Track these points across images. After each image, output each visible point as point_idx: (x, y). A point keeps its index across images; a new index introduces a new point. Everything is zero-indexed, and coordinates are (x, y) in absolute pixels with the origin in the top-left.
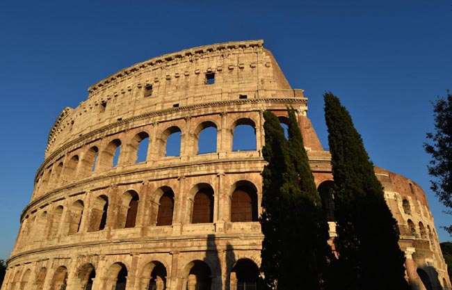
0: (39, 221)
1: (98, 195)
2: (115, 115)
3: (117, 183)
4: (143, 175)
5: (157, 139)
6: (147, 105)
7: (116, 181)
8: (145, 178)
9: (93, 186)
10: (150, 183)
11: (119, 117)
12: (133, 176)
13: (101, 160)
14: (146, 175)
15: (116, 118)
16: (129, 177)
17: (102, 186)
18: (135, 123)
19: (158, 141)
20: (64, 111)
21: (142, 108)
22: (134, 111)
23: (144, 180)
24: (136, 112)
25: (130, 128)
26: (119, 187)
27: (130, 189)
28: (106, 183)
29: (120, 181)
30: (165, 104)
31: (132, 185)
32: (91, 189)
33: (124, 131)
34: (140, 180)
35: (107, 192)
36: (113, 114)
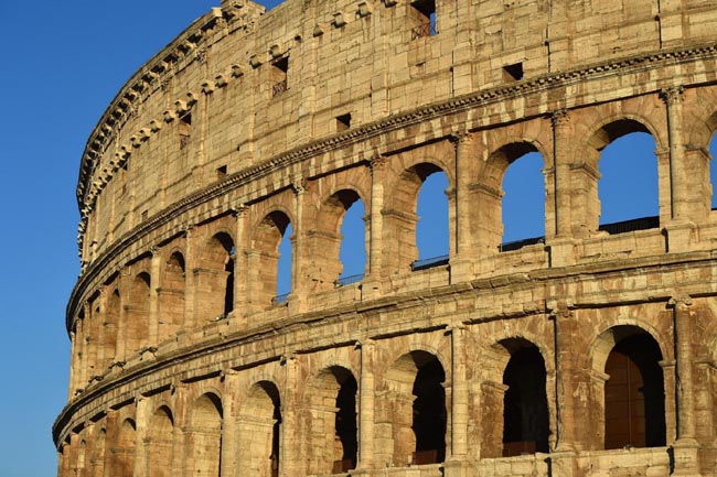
0: (242, 412)
1: (493, 339)
2: (487, 52)
3: (569, 302)
4: (668, 278)
5: (689, 148)
6: (619, 18)
7: (563, 293)
8: (677, 285)
9: (472, 308)
10: (695, 302)
11: (512, 60)
12: (628, 281)
13: (473, 216)
14: (677, 275)
15: (498, 63)
16: (613, 283)
17: (508, 311)
18: (589, 86)
19: (694, 156)
20: (217, 12)
21: (604, 30)
22: (570, 40)
23: (671, 292)
24: (577, 43)
25: (570, 103)
26: (577, 313)
27: (621, 322)
28: (524, 299)
29: (579, 294)
30: (694, 18)
31: (624, 310)
32: (467, 317)
33: (547, 115)
34: (660, 293)
35: (532, 328)
36: (480, 47)
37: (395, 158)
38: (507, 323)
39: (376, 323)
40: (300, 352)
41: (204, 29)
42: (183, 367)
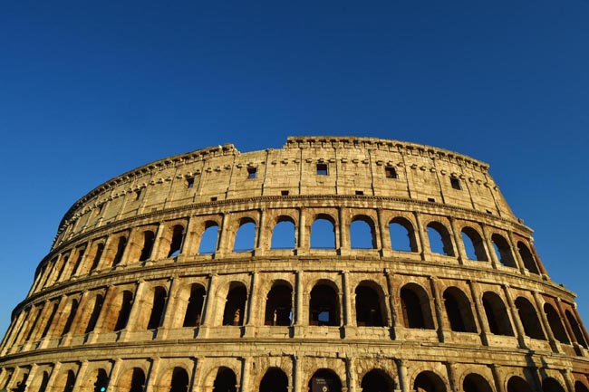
2: (349, 185)
3: (394, 271)
4: (429, 269)
7: (392, 267)
8: (433, 272)
9: (353, 266)
10: (439, 280)
11: (359, 190)
12: (415, 267)
14: (432, 269)
15: (353, 189)
16: (411, 268)
17: (370, 270)
18: (391, 204)
20: (221, 147)
22: (380, 189)
23: (431, 274)
24: (382, 191)
25: (384, 207)
26: (397, 275)
27: (412, 281)
28: (375, 267)
29: (398, 269)
31: (412, 277)
32: (351, 269)
33: (376, 209)
34: (427, 274)
35: (377, 278)
36: (346, 183)
37: (311, 210)
38: (366, 275)
39: (306, 265)
40: (263, 272)
41: (211, 151)
42: (183, 270)
